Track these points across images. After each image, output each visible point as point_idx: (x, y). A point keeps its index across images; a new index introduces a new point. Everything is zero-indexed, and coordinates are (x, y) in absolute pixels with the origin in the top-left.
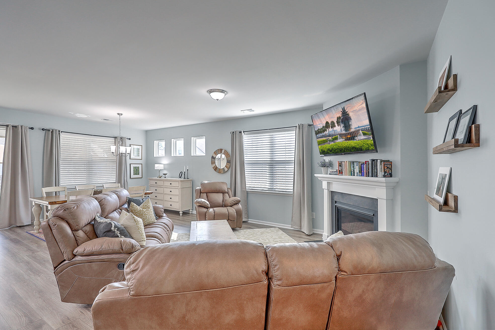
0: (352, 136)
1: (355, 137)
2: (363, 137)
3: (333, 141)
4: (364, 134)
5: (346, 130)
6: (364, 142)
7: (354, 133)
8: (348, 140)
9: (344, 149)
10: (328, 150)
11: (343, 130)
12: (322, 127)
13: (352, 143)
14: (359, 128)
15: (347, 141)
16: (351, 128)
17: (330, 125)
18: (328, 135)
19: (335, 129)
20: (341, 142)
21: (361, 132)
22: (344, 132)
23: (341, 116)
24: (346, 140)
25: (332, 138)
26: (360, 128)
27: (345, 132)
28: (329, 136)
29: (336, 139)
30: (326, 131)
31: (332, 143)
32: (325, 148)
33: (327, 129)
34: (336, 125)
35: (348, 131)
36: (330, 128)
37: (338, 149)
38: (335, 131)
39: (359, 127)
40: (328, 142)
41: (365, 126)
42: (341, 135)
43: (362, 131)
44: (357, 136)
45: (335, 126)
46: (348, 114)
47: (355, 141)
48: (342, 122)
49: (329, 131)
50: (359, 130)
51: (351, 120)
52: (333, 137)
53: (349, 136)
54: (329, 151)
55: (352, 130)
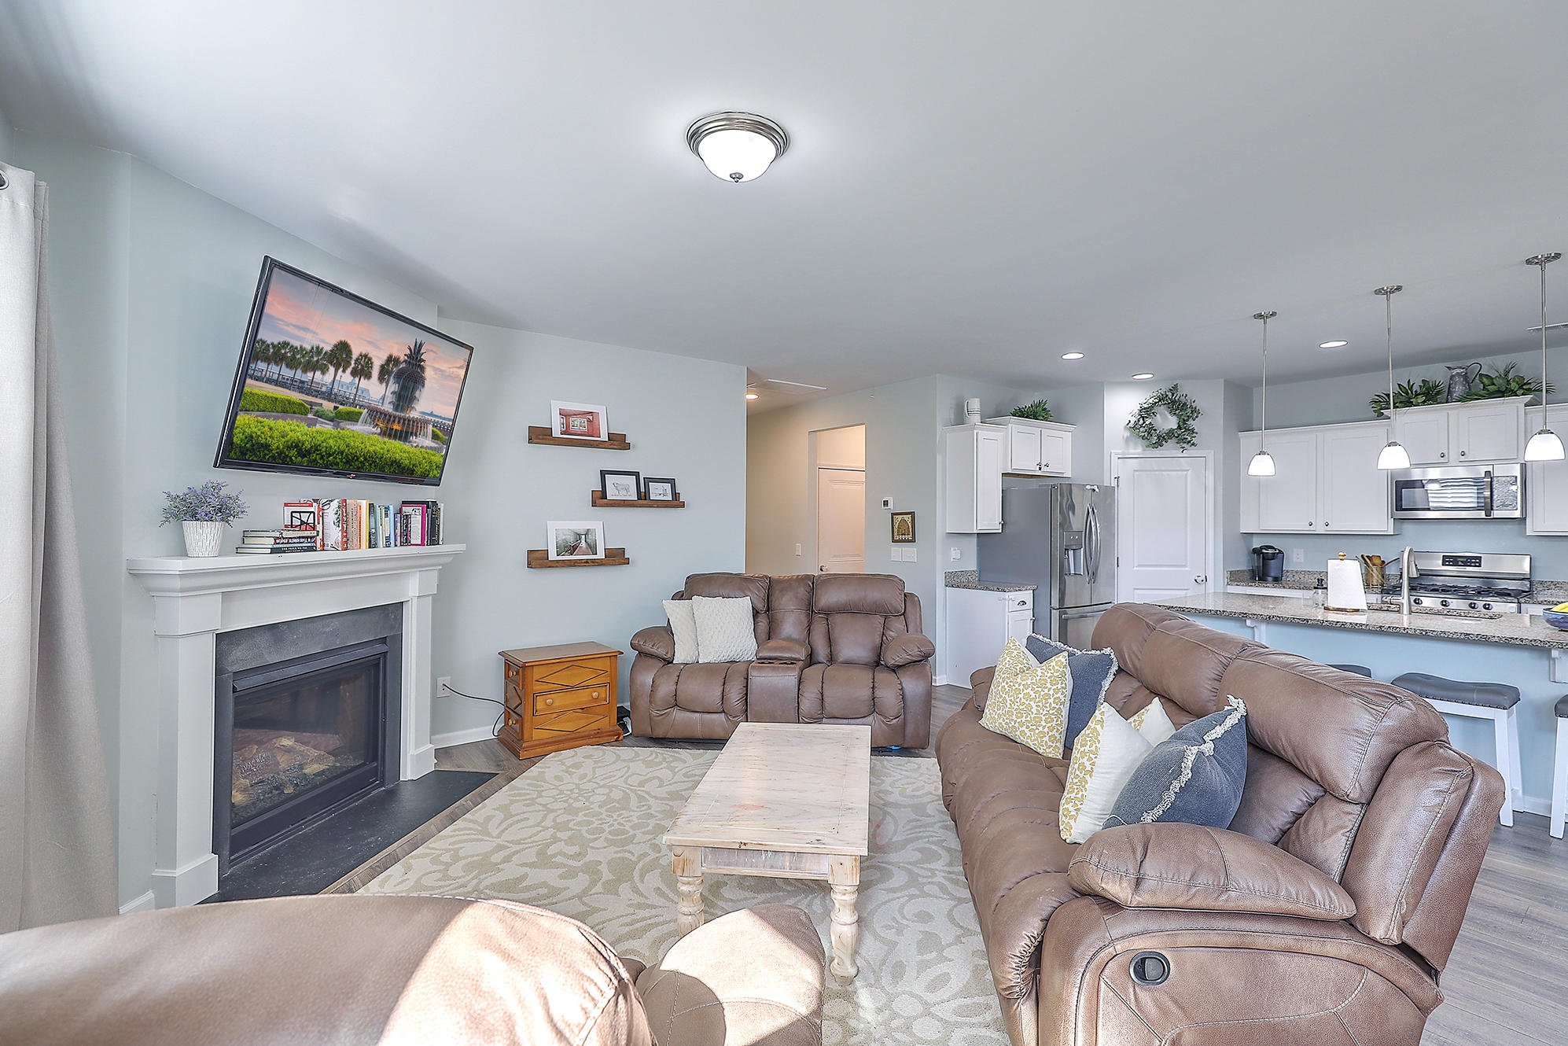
0: (405, 431)
1: (412, 434)
2: (428, 442)
3: (332, 421)
4: (435, 437)
5: (396, 408)
6: (426, 455)
7: (414, 422)
8: (390, 436)
9: (365, 459)
10: (290, 448)
11: (390, 403)
12: (309, 348)
13: (396, 448)
14: (430, 418)
15: (386, 440)
16: (413, 408)
17: (353, 362)
18: (324, 389)
19: (364, 383)
20: (363, 435)
21: (430, 427)
22: (388, 408)
23: (402, 358)
24: (383, 433)
25: (336, 408)
26: (433, 419)
27: (391, 411)
28: (329, 396)
29: (353, 417)
30: (323, 373)
31: (327, 428)
32: (276, 434)
33: (332, 369)
34: (375, 372)
35: (402, 411)
36: (344, 371)
37: (342, 453)
38: (359, 393)
39: (431, 414)
40: (310, 416)
41: (444, 419)
42: (375, 414)
43: (433, 426)
44: (416, 435)
45: (368, 376)
46: (422, 369)
47: (406, 446)
48: (400, 375)
49: (338, 378)
50: (427, 422)
51: (423, 386)
52: (341, 407)
53: (396, 427)
54: (294, 452)
55: (413, 414)
